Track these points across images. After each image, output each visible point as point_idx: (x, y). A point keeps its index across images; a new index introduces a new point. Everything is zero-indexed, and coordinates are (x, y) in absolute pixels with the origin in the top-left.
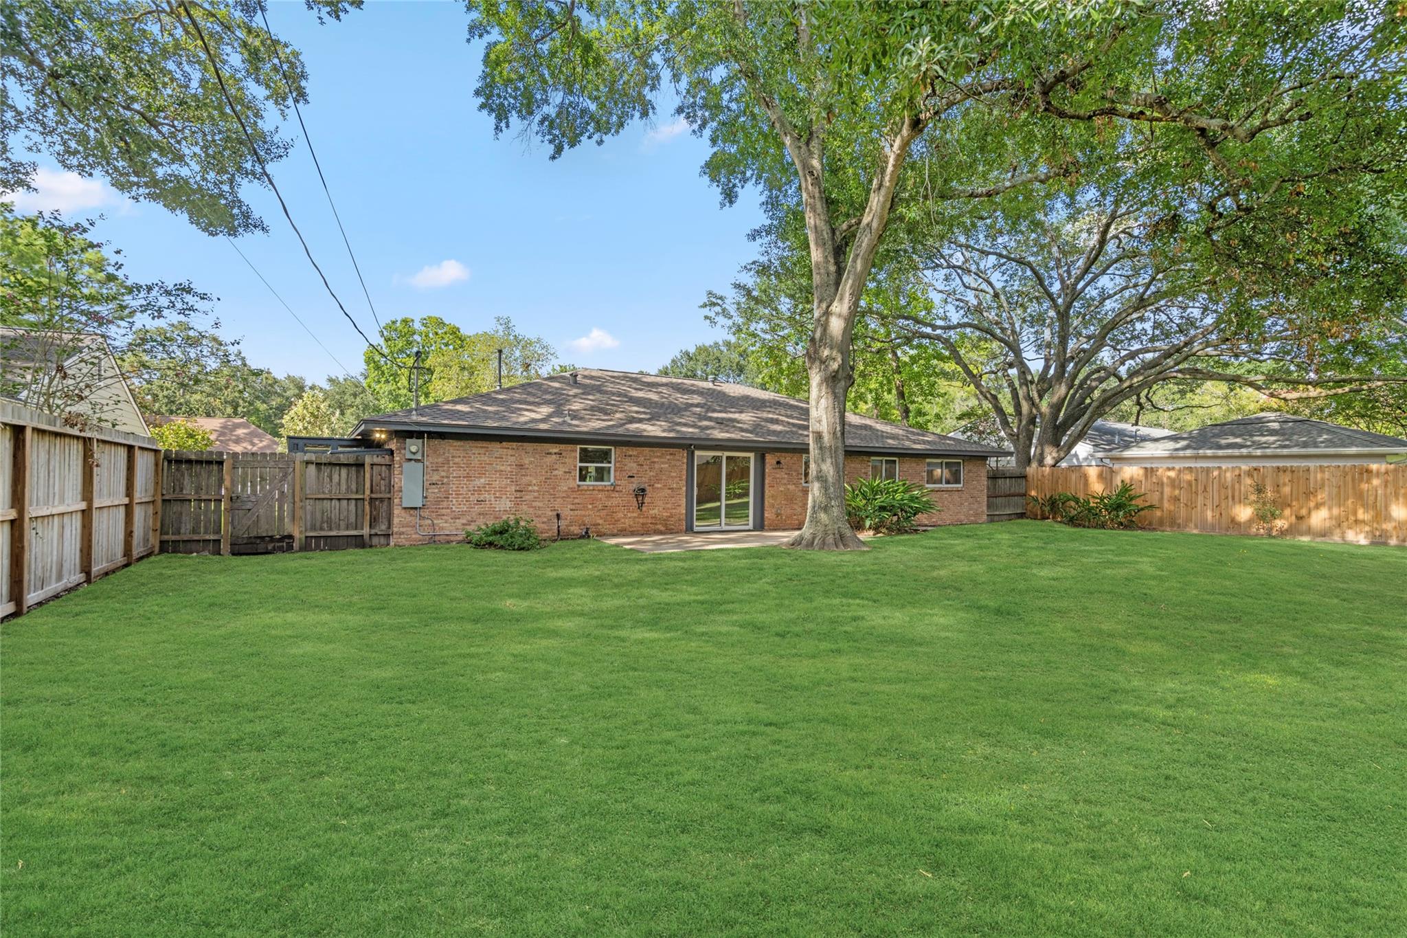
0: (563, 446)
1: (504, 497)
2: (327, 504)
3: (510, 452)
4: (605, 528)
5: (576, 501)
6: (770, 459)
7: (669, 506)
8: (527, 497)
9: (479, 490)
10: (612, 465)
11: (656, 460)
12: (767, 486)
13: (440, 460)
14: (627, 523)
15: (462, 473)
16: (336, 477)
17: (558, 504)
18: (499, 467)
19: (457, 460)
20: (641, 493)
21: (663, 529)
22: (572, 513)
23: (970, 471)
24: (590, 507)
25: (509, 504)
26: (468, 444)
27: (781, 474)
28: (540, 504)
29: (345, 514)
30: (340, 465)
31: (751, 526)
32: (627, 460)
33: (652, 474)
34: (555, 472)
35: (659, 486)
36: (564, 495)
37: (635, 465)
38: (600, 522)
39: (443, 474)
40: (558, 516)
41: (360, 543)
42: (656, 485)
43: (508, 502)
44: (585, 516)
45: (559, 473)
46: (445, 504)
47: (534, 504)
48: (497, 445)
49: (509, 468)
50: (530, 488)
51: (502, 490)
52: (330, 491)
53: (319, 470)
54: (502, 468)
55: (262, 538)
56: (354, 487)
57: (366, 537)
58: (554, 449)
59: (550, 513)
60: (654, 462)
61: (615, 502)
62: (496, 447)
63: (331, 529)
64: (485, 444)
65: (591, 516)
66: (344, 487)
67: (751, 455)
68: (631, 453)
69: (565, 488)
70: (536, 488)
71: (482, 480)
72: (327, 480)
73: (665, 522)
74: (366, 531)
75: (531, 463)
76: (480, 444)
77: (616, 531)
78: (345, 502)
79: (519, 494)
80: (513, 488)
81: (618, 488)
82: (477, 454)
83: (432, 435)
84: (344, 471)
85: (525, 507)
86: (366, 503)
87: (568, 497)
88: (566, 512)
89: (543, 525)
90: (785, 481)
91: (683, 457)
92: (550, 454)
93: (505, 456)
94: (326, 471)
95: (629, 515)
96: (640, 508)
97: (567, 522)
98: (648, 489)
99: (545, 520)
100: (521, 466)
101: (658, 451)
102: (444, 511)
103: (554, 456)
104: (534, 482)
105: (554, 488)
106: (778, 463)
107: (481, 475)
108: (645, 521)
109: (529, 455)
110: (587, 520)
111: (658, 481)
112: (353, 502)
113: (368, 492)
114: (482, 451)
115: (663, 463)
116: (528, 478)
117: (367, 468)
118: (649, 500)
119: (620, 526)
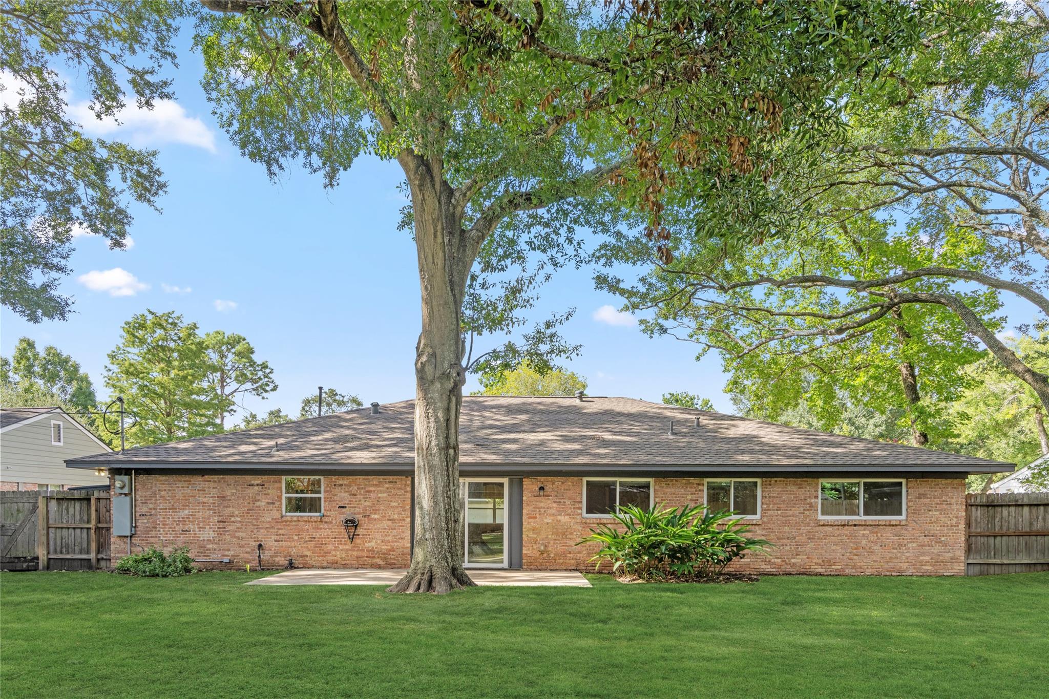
0: (265, 478)
1: (208, 527)
2: (65, 532)
3: (212, 485)
4: (315, 559)
5: (280, 532)
6: (530, 486)
7: (390, 538)
8: (230, 528)
9: (183, 521)
10: (322, 495)
11: (371, 489)
12: (525, 517)
13: (148, 493)
14: (339, 555)
15: (167, 505)
16: (71, 510)
17: (261, 535)
18: (201, 500)
19: (163, 493)
20: (352, 524)
21: (382, 563)
22: (276, 543)
23: (920, 496)
24: (296, 538)
25: (212, 534)
26: (172, 478)
27: (543, 503)
28: (243, 535)
29: (79, 540)
30: (74, 499)
31: (505, 564)
32: (338, 489)
33: (367, 503)
34: (258, 504)
35: (376, 516)
36: (268, 526)
37: (346, 495)
38: (308, 553)
39: (151, 506)
40: (260, 546)
41: (87, 565)
42: (373, 516)
43: (211, 533)
44: (289, 547)
45: (262, 504)
46: (153, 533)
47: (237, 534)
48: (199, 478)
49: (211, 500)
50: (233, 519)
51: (206, 521)
52: (67, 522)
53: (59, 504)
54: (205, 500)
55: (19, 558)
56: (85, 518)
57: (94, 561)
58: (257, 480)
59: (254, 544)
60: (370, 491)
61: (324, 533)
62: (197, 480)
63: (68, 553)
64: (187, 478)
65: (296, 548)
66: (78, 517)
67: (505, 481)
68: (341, 482)
69: (270, 519)
70: (238, 519)
71: (186, 512)
72: (65, 512)
73: (385, 555)
74: (92, 556)
75: (233, 494)
76: (183, 478)
77: (325, 564)
78: (78, 531)
79: (221, 525)
80: (216, 519)
81: (327, 519)
82: (181, 487)
83: (139, 472)
84: (78, 505)
85: (228, 537)
86: (93, 531)
87: (273, 528)
88: (270, 542)
89: (246, 555)
90: (553, 511)
91: (406, 485)
92: (252, 485)
93: (209, 488)
94: (65, 504)
95: (341, 547)
96: (352, 539)
97: (271, 553)
98: (364, 522)
99: (248, 550)
100: (223, 498)
101: (374, 480)
102: (153, 540)
103: (256, 488)
104: (237, 513)
105: (257, 519)
106: (542, 488)
107: (185, 506)
108: (359, 554)
109: (230, 487)
110: (293, 551)
111: (376, 511)
112: (85, 530)
113: (93, 522)
114: (186, 484)
115: (381, 492)
116: (231, 509)
117: (93, 501)
118: (365, 532)
119: (330, 558)
